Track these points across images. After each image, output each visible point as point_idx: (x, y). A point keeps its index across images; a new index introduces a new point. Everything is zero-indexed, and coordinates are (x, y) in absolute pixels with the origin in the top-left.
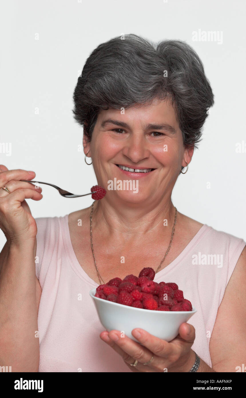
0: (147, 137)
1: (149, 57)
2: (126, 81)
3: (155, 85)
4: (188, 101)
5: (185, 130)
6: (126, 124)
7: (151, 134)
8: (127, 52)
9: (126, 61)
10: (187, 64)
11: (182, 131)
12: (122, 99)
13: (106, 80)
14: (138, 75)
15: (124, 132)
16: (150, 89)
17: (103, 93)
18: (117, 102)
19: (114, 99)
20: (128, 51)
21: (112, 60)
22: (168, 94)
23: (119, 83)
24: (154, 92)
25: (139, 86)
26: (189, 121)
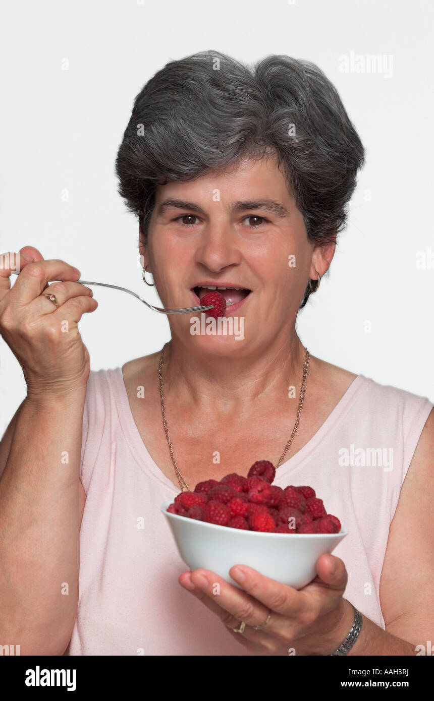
0: (237, 227)
1: (232, 87)
2: (190, 131)
3: (239, 135)
4: (306, 159)
5: (310, 211)
6: (196, 206)
7: (244, 219)
8: (194, 80)
9: (191, 96)
10: (302, 95)
11: (304, 215)
12: (184, 163)
13: (154, 130)
14: (210, 120)
15: (197, 221)
16: (231, 142)
17: (151, 155)
18: (176, 169)
19: (171, 165)
20: (194, 78)
21: (168, 95)
22: (268, 149)
23: (178, 136)
24: (241, 148)
25: (213, 139)
26: (316, 195)
